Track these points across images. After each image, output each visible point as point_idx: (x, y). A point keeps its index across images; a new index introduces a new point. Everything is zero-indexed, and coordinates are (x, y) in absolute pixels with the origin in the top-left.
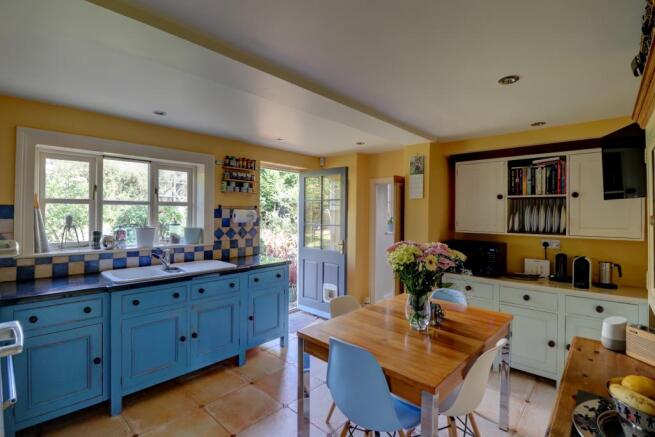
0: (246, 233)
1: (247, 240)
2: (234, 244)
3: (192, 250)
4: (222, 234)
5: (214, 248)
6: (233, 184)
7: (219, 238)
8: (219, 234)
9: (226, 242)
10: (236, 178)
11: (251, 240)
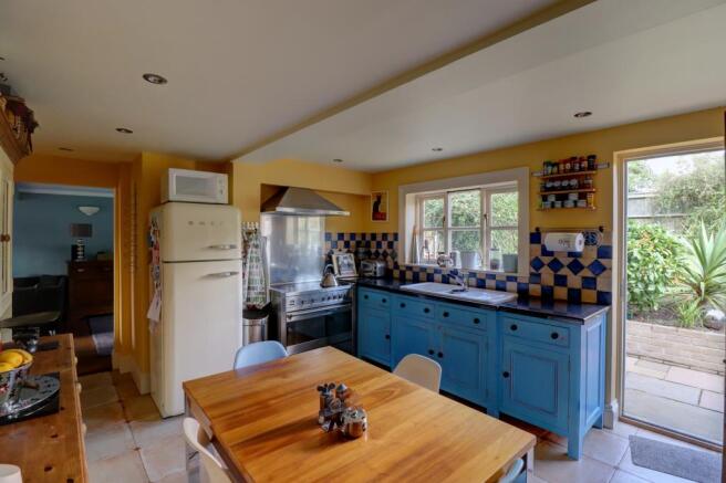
0: (582, 267)
1: (585, 279)
2: (561, 281)
3: (504, 279)
4: (543, 265)
5: (531, 282)
6: (552, 198)
7: (537, 268)
8: (536, 264)
9: (547, 276)
10: (553, 189)
11: (594, 280)
